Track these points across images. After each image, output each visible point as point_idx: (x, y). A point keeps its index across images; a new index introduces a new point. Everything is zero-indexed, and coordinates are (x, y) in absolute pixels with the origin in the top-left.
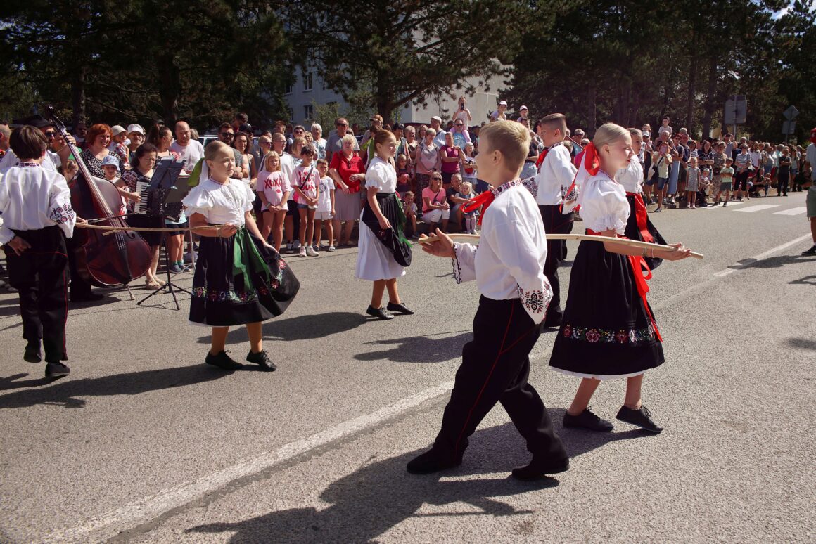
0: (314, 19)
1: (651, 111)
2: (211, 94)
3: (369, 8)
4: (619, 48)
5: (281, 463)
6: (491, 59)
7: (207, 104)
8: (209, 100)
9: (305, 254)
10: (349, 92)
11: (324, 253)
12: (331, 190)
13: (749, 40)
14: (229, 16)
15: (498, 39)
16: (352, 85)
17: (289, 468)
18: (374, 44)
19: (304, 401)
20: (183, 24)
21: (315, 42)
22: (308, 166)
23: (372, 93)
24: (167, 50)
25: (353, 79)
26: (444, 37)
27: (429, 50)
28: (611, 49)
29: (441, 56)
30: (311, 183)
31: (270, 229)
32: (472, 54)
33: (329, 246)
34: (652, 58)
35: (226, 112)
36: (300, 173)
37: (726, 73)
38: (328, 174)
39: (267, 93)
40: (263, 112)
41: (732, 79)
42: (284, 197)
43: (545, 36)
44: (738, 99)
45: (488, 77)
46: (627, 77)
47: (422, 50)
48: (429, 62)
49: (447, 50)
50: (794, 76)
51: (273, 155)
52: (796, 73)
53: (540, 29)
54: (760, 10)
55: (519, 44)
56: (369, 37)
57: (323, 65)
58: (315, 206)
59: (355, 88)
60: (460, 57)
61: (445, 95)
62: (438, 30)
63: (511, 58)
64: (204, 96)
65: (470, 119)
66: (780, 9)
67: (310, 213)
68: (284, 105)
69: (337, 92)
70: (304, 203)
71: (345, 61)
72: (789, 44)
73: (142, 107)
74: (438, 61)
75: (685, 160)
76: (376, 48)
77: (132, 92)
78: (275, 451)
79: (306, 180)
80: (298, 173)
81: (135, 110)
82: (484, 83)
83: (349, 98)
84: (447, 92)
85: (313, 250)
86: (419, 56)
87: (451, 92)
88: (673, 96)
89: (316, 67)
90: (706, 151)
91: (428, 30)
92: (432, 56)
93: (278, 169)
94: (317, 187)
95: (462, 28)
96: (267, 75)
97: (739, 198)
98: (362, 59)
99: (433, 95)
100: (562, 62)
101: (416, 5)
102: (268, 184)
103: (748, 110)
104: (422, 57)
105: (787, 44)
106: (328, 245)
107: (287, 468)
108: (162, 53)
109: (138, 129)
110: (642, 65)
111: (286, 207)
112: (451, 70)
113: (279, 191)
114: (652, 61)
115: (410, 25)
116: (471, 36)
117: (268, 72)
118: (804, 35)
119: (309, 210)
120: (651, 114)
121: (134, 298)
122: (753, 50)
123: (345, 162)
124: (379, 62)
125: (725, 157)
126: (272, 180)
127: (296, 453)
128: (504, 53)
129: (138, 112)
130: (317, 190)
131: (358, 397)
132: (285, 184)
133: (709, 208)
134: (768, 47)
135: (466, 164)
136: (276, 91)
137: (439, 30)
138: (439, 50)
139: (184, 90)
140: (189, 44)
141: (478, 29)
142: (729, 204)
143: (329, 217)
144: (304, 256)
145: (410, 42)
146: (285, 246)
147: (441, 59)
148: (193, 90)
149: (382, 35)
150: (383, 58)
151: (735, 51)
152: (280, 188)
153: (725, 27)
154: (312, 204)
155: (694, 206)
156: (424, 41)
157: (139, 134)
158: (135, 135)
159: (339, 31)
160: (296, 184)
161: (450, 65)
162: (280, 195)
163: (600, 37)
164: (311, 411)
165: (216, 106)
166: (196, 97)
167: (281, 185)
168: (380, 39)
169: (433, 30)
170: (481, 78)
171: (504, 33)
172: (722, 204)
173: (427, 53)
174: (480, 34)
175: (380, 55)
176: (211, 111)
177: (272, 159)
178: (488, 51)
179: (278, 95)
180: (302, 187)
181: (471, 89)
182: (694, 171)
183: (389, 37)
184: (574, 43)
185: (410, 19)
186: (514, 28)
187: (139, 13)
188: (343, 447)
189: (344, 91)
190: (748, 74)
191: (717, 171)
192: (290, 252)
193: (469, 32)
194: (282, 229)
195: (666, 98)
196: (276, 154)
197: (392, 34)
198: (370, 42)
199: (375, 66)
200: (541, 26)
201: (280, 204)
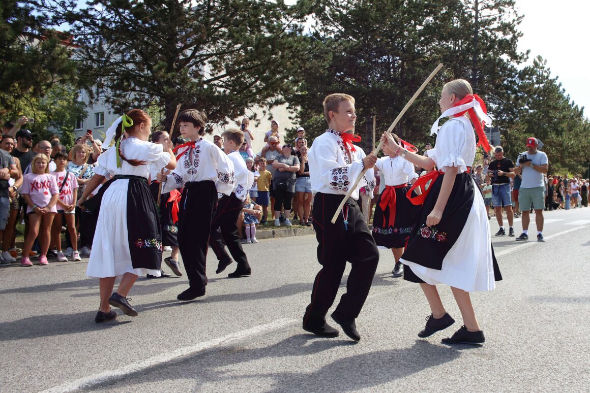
18: (160, 68)
22: (62, 170)
26: (230, 71)
42: (52, 200)
47: (208, 82)
52: (539, 114)
53: (319, 66)
65: (252, 139)
66: (521, 63)
72: (530, 90)
76: (161, 73)
84: (233, 119)
93: (46, 171)
102: (34, 185)
111: (55, 210)
113: (46, 193)
118: (543, 86)
124: (165, 88)
126: (39, 182)
132: (54, 186)
134: (515, 92)
150: (168, 82)
152: (48, 191)
154: (70, 210)
167: (50, 187)
175: (165, 79)
177: (39, 161)
196: (44, 156)
198: (155, 67)
200: (320, 64)
201: (49, 206)
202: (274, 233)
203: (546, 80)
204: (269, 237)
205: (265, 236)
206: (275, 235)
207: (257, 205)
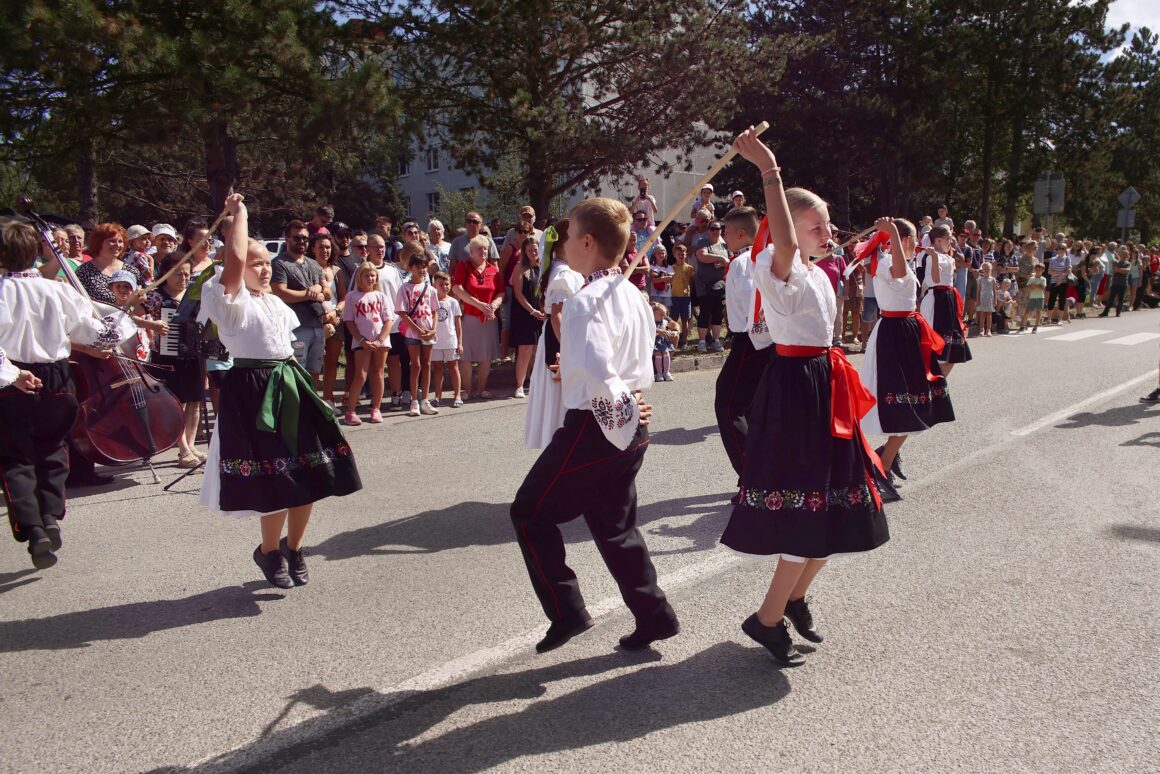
0: (434, 68)
1: (931, 196)
2: (286, 178)
3: (514, 51)
4: (880, 107)
5: (355, 723)
6: (694, 124)
7: (280, 193)
8: (283, 188)
9: (418, 411)
10: (487, 172)
11: (447, 410)
12: (456, 318)
13: (1067, 94)
14: (306, 64)
15: (702, 95)
16: (491, 162)
17: (368, 730)
18: (521, 103)
19: (398, 630)
20: (238, 77)
21: (435, 101)
22: (419, 282)
23: (522, 174)
24: (216, 115)
25: (491, 155)
26: (625, 93)
27: (603, 111)
28: (869, 108)
29: (621, 120)
30: (425, 307)
31: (365, 375)
32: (667, 116)
33: (455, 399)
34: (928, 120)
35: (309, 204)
36: (408, 293)
37: (1037, 141)
38: (451, 294)
39: (371, 176)
40: (366, 203)
41: (1045, 149)
42: (384, 329)
43: (771, 89)
44: (1053, 177)
45: (689, 150)
46: (893, 148)
47: (593, 111)
48: (603, 128)
49: (630, 111)
50: (1132, 144)
51: (368, 267)
52: (1136, 141)
53: (764, 79)
54: (1084, 49)
55: (734, 101)
56: (513, 92)
57: (448, 136)
58: (432, 342)
59: (496, 167)
60: (648, 121)
61: (627, 177)
62: (616, 82)
63: (723, 122)
64: (275, 181)
65: (655, 211)
66: (1111, 49)
67: (425, 351)
68: (396, 193)
69: (468, 174)
70: (414, 337)
71: (480, 128)
72: (1125, 98)
73: (183, 198)
74: (617, 127)
75: (975, 266)
76: (524, 109)
77: (168, 176)
78: (348, 705)
79: (417, 303)
80: (405, 292)
81: (173, 202)
82: (684, 158)
83: (487, 183)
84: (631, 173)
85: (429, 405)
86: (588, 119)
87: (636, 172)
88: (961, 174)
89: (438, 137)
90: (1007, 253)
91: (602, 81)
92: (607, 120)
93: (375, 288)
94: (433, 313)
95: (651, 78)
96: (371, 150)
97: (1055, 321)
98: (506, 125)
99: (610, 177)
100: (799, 127)
101: (581, 46)
102: (360, 309)
103: (1066, 195)
104: (593, 121)
105: (1121, 98)
106: (453, 397)
107: (364, 730)
108: (207, 118)
109: (169, 230)
110: (914, 130)
111: (387, 343)
112: (634, 139)
113: (376, 320)
114: (928, 125)
115: (575, 74)
116: (664, 90)
117: (372, 145)
118: (1147, 85)
119: (422, 346)
120: (931, 200)
121: (159, 479)
122: (1074, 107)
123: (475, 275)
124: (529, 130)
125: (1036, 261)
126: (366, 304)
127: (379, 707)
128: (713, 114)
129: (179, 205)
130: (434, 317)
131: (477, 623)
132: (385, 309)
133: (1012, 336)
134: (1095, 104)
135: (656, 277)
136: (384, 172)
137: (619, 82)
138: (619, 111)
139: (244, 172)
140: (249, 104)
141: (673, 80)
142: (1040, 329)
143: (454, 357)
144: (416, 415)
145: (576, 99)
146: (388, 400)
147: (621, 124)
148: (258, 172)
149: (533, 90)
150: (534, 124)
151: (1047, 108)
152: (378, 316)
153: (1033, 74)
154: (428, 339)
155: (990, 333)
156: (597, 97)
157: (170, 239)
158: (163, 239)
159: (471, 84)
160: (403, 309)
161: (633, 133)
162: (379, 325)
163: (853, 89)
164: (406, 644)
165: (294, 195)
166: (265, 183)
167: (380, 311)
168: (529, 95)
169: (609, 82)
170: (679, 151)
171: (711, 85)
172: (1030, 330)
173: (601, 115)
174: (676, 87)
175: (530, 119)
176: (286, 203)
177: (367, 273)
178: (688, 112)
179: (387, 178)
180: (411, 313)
181: (665, 166)
182: (988, 283)
183: (544, 93)
184: (817, 99)
185: (574, 66)
186: (727, 79)
187: (172, 59)
188: (448, 697)
189: (479, 172)
190: (1067, 142)
191: (1022, 282)
192: (397, 408)
193: (661, 85)
194: (383, 376)
195: (952, 177)
196: (373, 266)
197: (548, 88)
198: (514, 101)
199: (524, 136)
200: (766, 75)
201: (378, 338)
202: (696, 363)
203: (1153, 74)
204: (689, 370)
205: (684, 368)
206: (699, 367)
207: (672, 321)
